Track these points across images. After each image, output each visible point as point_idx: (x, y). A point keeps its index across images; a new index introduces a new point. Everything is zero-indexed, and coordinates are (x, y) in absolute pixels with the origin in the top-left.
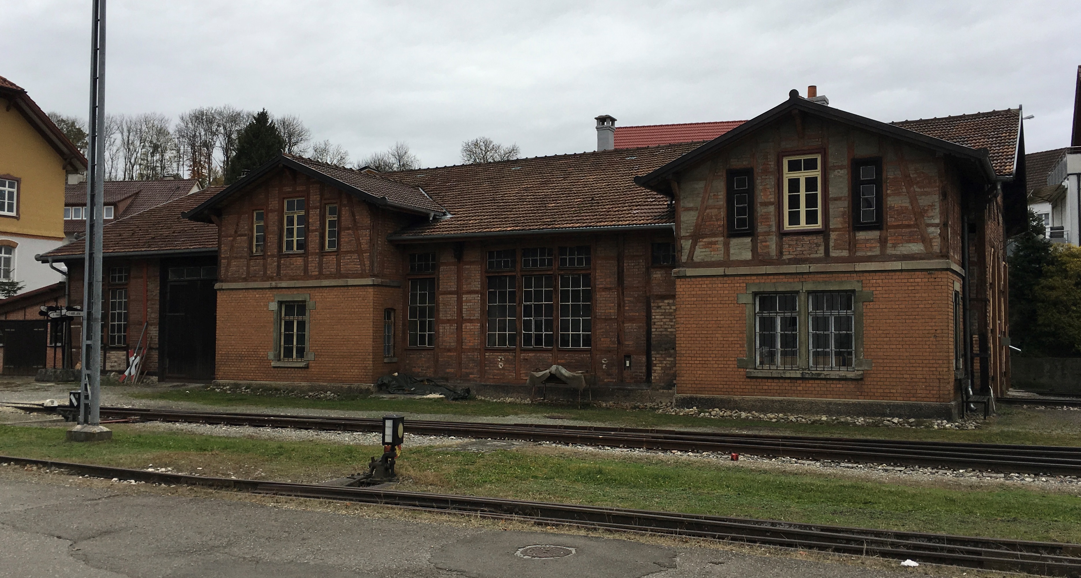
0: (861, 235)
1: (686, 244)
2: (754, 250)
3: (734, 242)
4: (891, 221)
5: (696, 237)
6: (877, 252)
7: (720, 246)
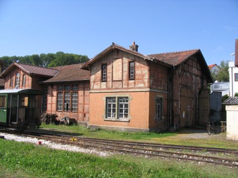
0: (130, 81)
1: (92, 84)
2: (106, 86)
3: (103, 83)
4: (137, 77)
5: (94, 82)
6: (133, 86)
7: (99, 85)
